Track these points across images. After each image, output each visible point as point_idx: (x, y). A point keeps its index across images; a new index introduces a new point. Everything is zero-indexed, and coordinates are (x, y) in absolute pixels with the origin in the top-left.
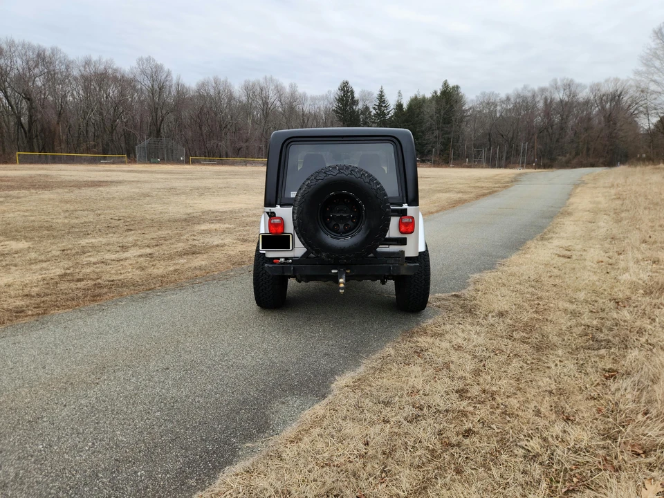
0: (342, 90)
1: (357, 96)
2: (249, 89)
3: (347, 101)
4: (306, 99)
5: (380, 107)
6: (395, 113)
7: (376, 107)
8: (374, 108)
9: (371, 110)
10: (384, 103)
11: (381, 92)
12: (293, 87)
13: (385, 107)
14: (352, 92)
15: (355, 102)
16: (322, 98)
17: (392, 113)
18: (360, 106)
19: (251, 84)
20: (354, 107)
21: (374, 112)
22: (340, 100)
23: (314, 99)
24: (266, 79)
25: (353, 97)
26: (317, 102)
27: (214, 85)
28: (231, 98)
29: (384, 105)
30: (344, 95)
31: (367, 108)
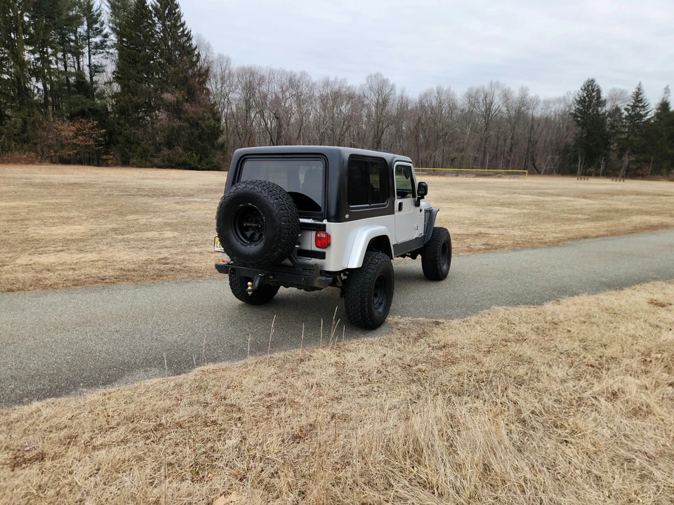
0: (585, 89)
1: (604, 95)
2: (472, 98)
3: (591, 102)
4: (537, 103)
5: (634, 107)
6: (657, 115)
7: (630, 108)
8: (626, 109)
9: (623, 111)
10: (642, 102)
11: (639, 89)
12: (524, 91)
13: (643, 107)
14: (599, 92)
15: (601, 103)
16: (559, 101)
17: (651, 114)
18: (608, 107)
19: (474, 91)
20: (600, 109)
21: (626, 113)
22: (581, 101)
23: (547, 103)
24: (491, 84)
25: (599, 97)
26: (551, 105)
27: (436, 95)
28: (453, 107)
29: (640, 105)
30: (587, 96)
31: (617, 110)
